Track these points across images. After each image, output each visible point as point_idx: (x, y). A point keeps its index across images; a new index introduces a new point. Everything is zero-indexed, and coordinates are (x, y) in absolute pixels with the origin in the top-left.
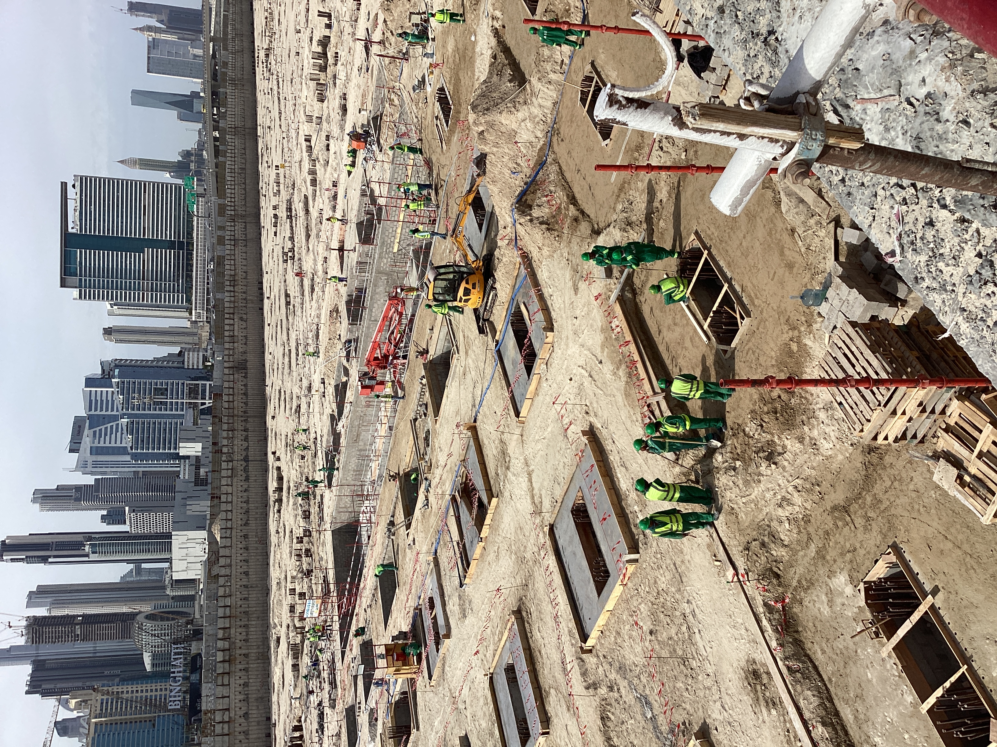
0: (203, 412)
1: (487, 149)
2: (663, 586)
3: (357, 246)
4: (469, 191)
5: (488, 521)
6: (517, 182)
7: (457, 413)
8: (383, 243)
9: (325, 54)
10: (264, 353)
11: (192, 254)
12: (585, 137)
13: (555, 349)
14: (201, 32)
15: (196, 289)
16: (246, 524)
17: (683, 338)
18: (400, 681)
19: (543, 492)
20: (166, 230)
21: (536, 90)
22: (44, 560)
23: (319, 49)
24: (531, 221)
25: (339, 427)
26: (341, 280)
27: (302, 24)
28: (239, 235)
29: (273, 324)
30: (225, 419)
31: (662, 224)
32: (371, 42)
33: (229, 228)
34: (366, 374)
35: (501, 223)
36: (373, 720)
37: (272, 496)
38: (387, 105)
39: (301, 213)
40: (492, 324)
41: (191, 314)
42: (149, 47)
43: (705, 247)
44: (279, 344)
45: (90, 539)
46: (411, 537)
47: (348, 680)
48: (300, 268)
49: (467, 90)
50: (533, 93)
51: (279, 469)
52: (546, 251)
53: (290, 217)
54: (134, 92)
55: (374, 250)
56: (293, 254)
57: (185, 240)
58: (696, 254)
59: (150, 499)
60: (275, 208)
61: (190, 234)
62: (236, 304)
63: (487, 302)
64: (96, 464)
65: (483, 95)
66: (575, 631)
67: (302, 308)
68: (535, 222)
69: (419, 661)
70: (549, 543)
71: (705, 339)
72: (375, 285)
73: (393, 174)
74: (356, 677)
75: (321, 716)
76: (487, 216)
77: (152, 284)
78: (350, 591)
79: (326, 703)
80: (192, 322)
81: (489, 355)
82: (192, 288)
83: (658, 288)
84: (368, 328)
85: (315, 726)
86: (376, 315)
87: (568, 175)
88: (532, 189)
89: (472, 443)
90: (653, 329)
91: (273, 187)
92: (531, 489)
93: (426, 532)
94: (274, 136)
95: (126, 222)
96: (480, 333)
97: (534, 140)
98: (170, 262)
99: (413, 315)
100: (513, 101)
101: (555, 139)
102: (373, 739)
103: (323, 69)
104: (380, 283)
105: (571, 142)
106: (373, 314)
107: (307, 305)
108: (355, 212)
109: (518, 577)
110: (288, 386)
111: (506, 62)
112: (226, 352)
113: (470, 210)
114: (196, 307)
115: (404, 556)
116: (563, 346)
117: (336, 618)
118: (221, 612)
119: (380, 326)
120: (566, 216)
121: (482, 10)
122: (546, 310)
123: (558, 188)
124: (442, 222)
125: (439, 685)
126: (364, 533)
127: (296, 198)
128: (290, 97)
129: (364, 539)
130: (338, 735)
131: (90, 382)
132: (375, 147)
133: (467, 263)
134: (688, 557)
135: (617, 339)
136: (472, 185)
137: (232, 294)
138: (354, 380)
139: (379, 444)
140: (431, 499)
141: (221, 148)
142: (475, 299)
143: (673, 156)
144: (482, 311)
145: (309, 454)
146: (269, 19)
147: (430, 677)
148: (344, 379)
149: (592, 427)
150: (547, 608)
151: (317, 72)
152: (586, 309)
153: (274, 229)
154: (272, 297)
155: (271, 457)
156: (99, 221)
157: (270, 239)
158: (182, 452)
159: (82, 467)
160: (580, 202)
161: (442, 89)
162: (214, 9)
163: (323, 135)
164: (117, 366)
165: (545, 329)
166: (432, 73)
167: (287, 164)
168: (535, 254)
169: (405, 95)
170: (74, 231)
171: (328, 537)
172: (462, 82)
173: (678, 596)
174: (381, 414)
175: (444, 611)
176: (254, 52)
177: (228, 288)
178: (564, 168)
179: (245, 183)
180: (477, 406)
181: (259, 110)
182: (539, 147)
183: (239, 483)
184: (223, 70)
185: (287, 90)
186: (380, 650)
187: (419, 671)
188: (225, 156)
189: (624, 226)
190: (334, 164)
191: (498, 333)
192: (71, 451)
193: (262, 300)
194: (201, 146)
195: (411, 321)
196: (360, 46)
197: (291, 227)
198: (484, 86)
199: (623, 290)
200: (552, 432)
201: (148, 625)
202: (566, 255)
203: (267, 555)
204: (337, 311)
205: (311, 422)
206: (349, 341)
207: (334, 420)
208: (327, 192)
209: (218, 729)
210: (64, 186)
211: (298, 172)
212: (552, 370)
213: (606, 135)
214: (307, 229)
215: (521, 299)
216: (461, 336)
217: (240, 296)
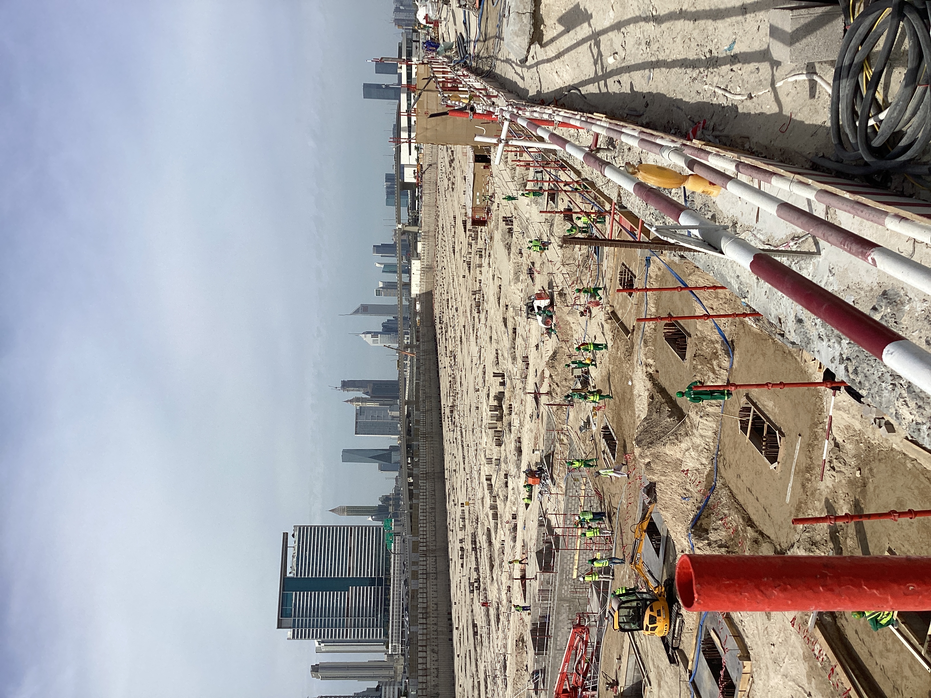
1: (655, 478)
3: (538, 574)
4: (643, 518)
6: (689, 507)
8: (562, 570)
9: (501, 406)
10: (454, 685)
11: (389, 589)
12: (751, 461)
13: (755, 680)
14: (398, 398)
15: (393, 622)
17: (900, 665)
20: (368, 568)
21: (696, 423)
23: (496, 403)
24: (709, 544)
26: (524, 608)
27: (480, 385)
28: (430, 569)
29: (462, 655)
31: (849, 542)
32: (540, 394)
33: (422, 563)
35: (678, 547)
38: (558, 445)
39: (485, 545)
40: (682, 652)
41: (388, 647)
42: (357, 414)
44: (468, 676)
48: (486, 597)
49: (630, 428)
50: (693, 426)
53: (474, 549)
54: (344, 451)
55: (556, 577)
56: (479, 584)
57: (383, 577)
60: (461, 541)
61: (388, 570)
62: (428, 637)
63: (674, 630)
65: (645, 431)
67: (489, 638)
68: (713, 545)
71: (926, 667)
72: (558, 613)
73: (567, 505)
76: (663, 541)
77: (355, 620)
80: (389, 656)
81: (684, 687)
82: (388, 622)
84: (555, 657)
86: (561, 644)
87: (740, 498)
88: (705, 513)
90: (864, 656)
91: (459, 523)
94: (459, 478)
95: (335, 564)
96: (671, 663)
97: (700, 467)
98: (370, 598)
99: (599, 643)
100: (675, 434)
101: (721, 465)
103: (500, 418)
104: (563, 611)
105: (737, 465)
106: (558, 643)
107: (494, 635)
108: (534, 541)
111: (663, 400)
112: (420, 686)
113: (646, 536)
114: (392, 640)
116: (763, 677)
119: (567, 656)
120: (745, 538)
121: (635, 359)
122: (738, 636)
123: (731, 511)
124: (618, 548)
127: (480, 531)
128: (472, 444)
132: (549, 481)
133: (648, 589)
135: (824, 668)
136: (645, 510)
137: (425, 626)
141: (414, 491)
142: (662, 627)
143: (847, 475)
144: (670, 639)
146: (453, 382)
151: (495, 422)
152: (782, 634)
153: (461, 561)
154: (461, 627)
156: (313, 565)
157: (458, 570)
160: (757, 524)
161: (606, 428)
162: (408, 379)
163: (502, 473)
165: (741, 658)
166: (596, 414)
167: (471, 502)
169: (573, 435)
170: (291, 575)
172: (624, 421)
176: (440, 409)
177: (421, 621)
178: (735, 491)
179: (434, 521)
181: (446, 457)
182: (706, 473)
184: (415, 427)
185: (469, 438)
188: (418, 499)
189: (808, 546)
190: (513, 498)
191: (690, 663)
193: (451, 631)
194: (398, 492)
195: (598, 649)
196: (530, 398)
197: (476, 558)
198: (645, 423)
199: (820, 614)
204: (523, 641)
206: (536, 672)
208: (507, 525)
210: (286, 535)
211: (481, 508)
213: (773, 459)
214: (491, 559)
215: (710, 626)
216: (650, 665)
217: (432, 628)
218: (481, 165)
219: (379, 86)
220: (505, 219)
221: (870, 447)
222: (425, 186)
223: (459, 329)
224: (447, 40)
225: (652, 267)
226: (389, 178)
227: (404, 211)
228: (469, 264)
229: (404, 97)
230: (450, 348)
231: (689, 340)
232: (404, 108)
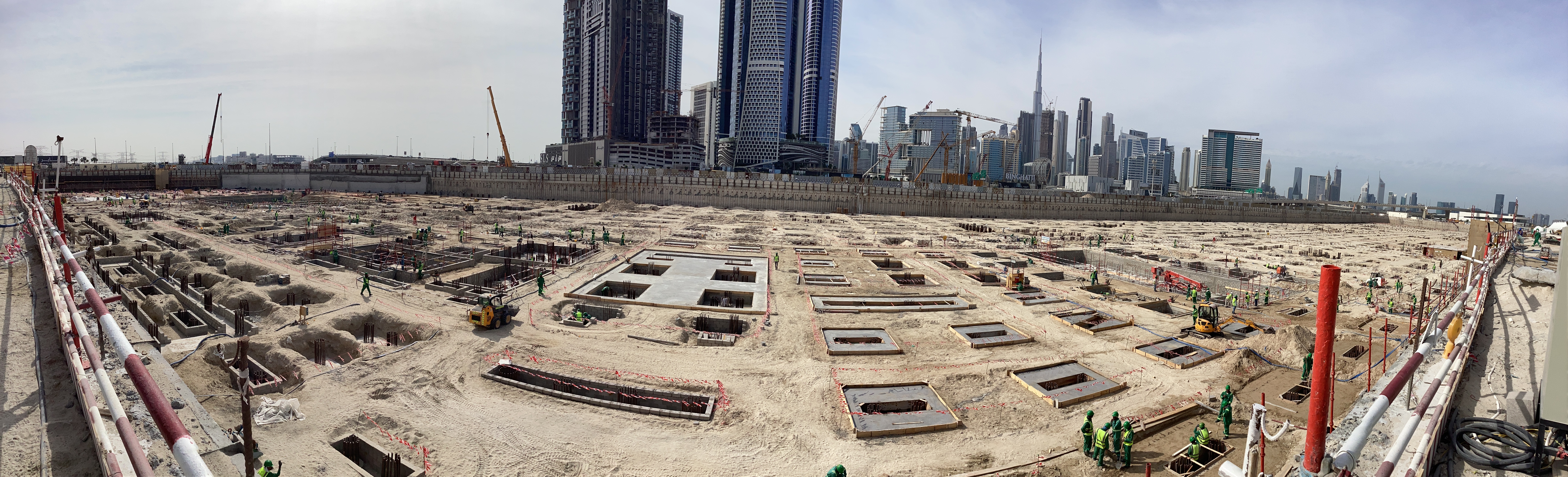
0: (1146, 191)
1: (1277, 334)
2: (1039, 419)
3: (1228, 268)
4: (1256, 325)
5: (1081, 329)
6: (1261, 349)
7: (1140, 316)
8: (1229, 281)
9: (1321, 256)
11: (1225, 190)
12: (1284, 385)
13: (1172, 369)
14: (1329, 200)
15: (1207, 191)
16: (1089, 210)
17: (1176, 441)
18: (1005, 279)
19: (1095, 359)
20: (1236, 179)
22: (1079, 118)
23: (1323, 253)
24: (1241, 357)
25: (1135, 256)
26: (1211, 259)
27: (1334, 245)
29: (1190, 226)
30: (1142, 202)
31: (1239, 429)
33: (1237, 208)
34: (1162, 270)
35: (1239, 341)
36: (990, 265)
37: (1102, 223)
38: (1298, 284)
39: (1245, 242)
40: (1186, 336)
41: (1195, 188)
42: (1321, 177)
43: (1225, 454)
44: (1179, 228)
45: (1088, 139)
46: (1076, 289)
47: (1009, 255)
48: (1217, 240)
51: (1116, 226)
52: (1225, 365)
53: (1243, 236)
54: (1301, 169)
55: (1226, 277)
56: (1224, 237)
57: (1231, 187)
58: (1222, 448)
59: (1105, 166)
60: (1248, 229)
61: (1234, 189)
64: (1124, 142)
65: (1304, 332)
66: (1020, 369)
68: (1240, 359)
69: (1014, 289)
70: (1068, 359)
71: (1175, 454)
72: (1208, 276)
74: (1010, 258)
75: (994, 241)
76: (1243, 334)
77: (1210, 170)
78: (1052, 258)
79: (1000, 244)
80: (1191, 188)
81: (1170, 334)
82: (1208, 189)
83: (1203, 428)
84: (1186, 272)
85: (990, 238)
87: (1264, 377)
88: (1257, 357)
89: (1123, 323)
90: (1181, 425)
91: (1258, 229)
92: (1097, 353)
93: (1078, 297)
94: (1282, 230)
95: (1240, 160)
96: (1181, 329)
97: (1282, 358)
98: (1221, 180)
101: (1282, 369)
102: (981, 264)
103: (1315, 255)
104: (1210, 279)
105: (1282, 378)
106: (1194, 275)
107: (1199, 243)
108: (1246, 267)
109: (1052, 342)
110: (1158, 232)
112: (1176, 203)
113: (1246, 325)
114: (1199, 190)
115: (1066, 285)
116: (1173, 374)
117: (1039, 251)
118: (1048, 197)
119: (1187, 278)
120: (1243, 376)
122: (1193, 365)
123: (1258, 371)
125: (1001, 297)
126: (1080, 266)
127: (1252, 240)
128: (1301, 239)
129: (1077, 266)
130: (985, 249)
131: (1164, 141)
132: (1278, 278)
133: (1219, 324)
134: (1054, 435)
136: (1260, 327)
137: (1205, 208)
138: (1159, 264)
139: (1125, 275)
140: (1096, 300)
141: (1276, 206)
142: (1199, 327)
145: (1121, 240)
146: (1337, 231)
147: (1005, 294)
148: (1160, 260)
149: (1129, 388)
150: (1033, 355)
151: (1313, 252)
152: (1193, 386)
153: (1237, 228)
155: (1122, 222)
156: (1241, 149)
157: (1232, 226)
158: (1127, 181)
159: (1123, 136)
160: (1251, 383)
161: (1306, 311)
162: (1339, 206)
163: (1283, 254)
164: (1171, 153)
165: (1183, 365)
167: (1269, 236)
168: (1224, 359)
169: (1303, 293)
170: (1236, 137)
171: (1080, 248)
173: (1034, 426)
174: (1141, 278)
175: (1037, 303)
176: (1321, 223)
177: (1208, 206)
178: (1268, 374)
179: (1259, 216)
180: (1142, 327)
181: (1295, 224)
182: (1279, 360)
183: (1111, 207)
184: (1312, 209)
185: (1304, 237)
186: (1021, 271)
187: (1009, 289)
188: (1272, 208)
191: (1181, 339)
192: (1131, 131)
193: (1201, 221)
194: (1276, 197)
197: (1238, 236)
199: (1203, 408)
200: (1127, 366)
201: (1045, 165)
202: (1223, 376)
203: (1073, 219)
204: (1195, 257)
205: (1139, 243)
206: (1180, 263)
207: (1139, 254)
208: (1255, 254)
209: (995, 195)
210: (1258, 134)
211: (1265, 241)
212: (1161, 368)
213: (1285, 396)
214: (1237, 244)
215: (1199, 352)
216: (1181, 319)
217: (1204, 211)
218: (1456, 255)
219: (1502, 203)
220: (1426, 265)
221: (1288, 448)
222: (1447, 224)
223: (1368, 236)
224: (1525, 241)
225: (1395, 342)
226: (1453, 204)
227: (1434, 211)
228: (1403, 244)
229: (1495, 216)
230: (1356, 230)
231: (1354, 359)
232: (1491, 216)
